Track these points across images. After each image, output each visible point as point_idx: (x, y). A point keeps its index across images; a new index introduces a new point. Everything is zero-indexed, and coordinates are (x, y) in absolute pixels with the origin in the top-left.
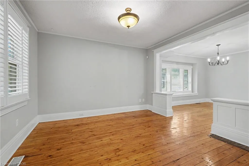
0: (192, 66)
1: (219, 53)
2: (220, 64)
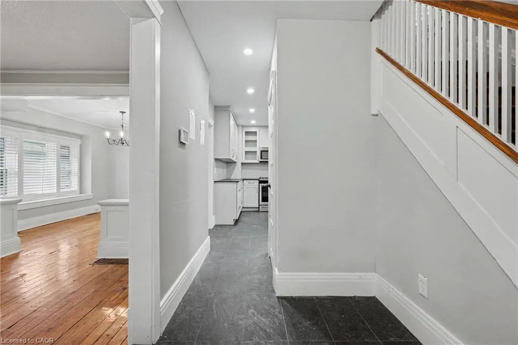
0: (80, 140)
1: (124, 125)
2: (125, 144)
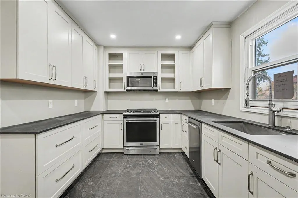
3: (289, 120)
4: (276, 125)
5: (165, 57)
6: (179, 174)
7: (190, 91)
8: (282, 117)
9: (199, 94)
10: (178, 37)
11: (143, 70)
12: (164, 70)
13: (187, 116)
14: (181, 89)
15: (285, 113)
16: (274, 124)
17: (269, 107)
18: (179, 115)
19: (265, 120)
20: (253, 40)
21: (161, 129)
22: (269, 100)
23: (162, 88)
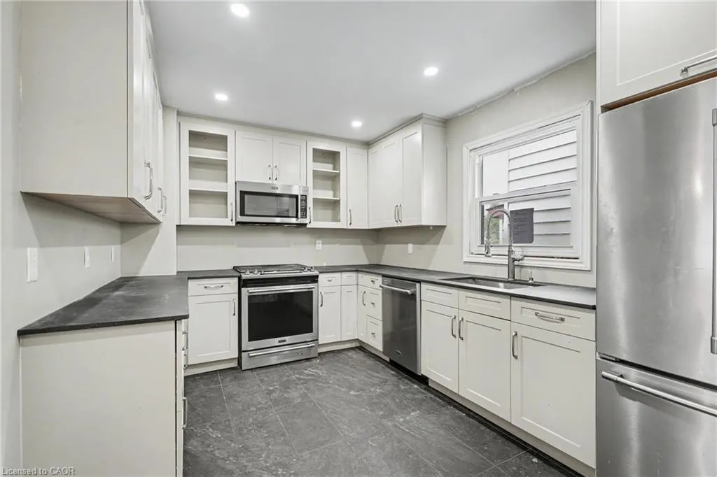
3: (529, 270)
4: (516, 278)
5: (320, 155)
6: (376, 381)
7: (367, 228)
8: (522, 267)
9: (378, 236)
10: (357, 124)
11: (274, 179)
12: (320, 182)
13: (380, 274)
14: (350, 224)
15: (526, 262)
16: (514, 278)
17: (508, 256)
18: (354, 275)
19: (503, 273)
20: (480, 156)
21: (321, 305)
22: (508, 244)
23: (314, 220)
